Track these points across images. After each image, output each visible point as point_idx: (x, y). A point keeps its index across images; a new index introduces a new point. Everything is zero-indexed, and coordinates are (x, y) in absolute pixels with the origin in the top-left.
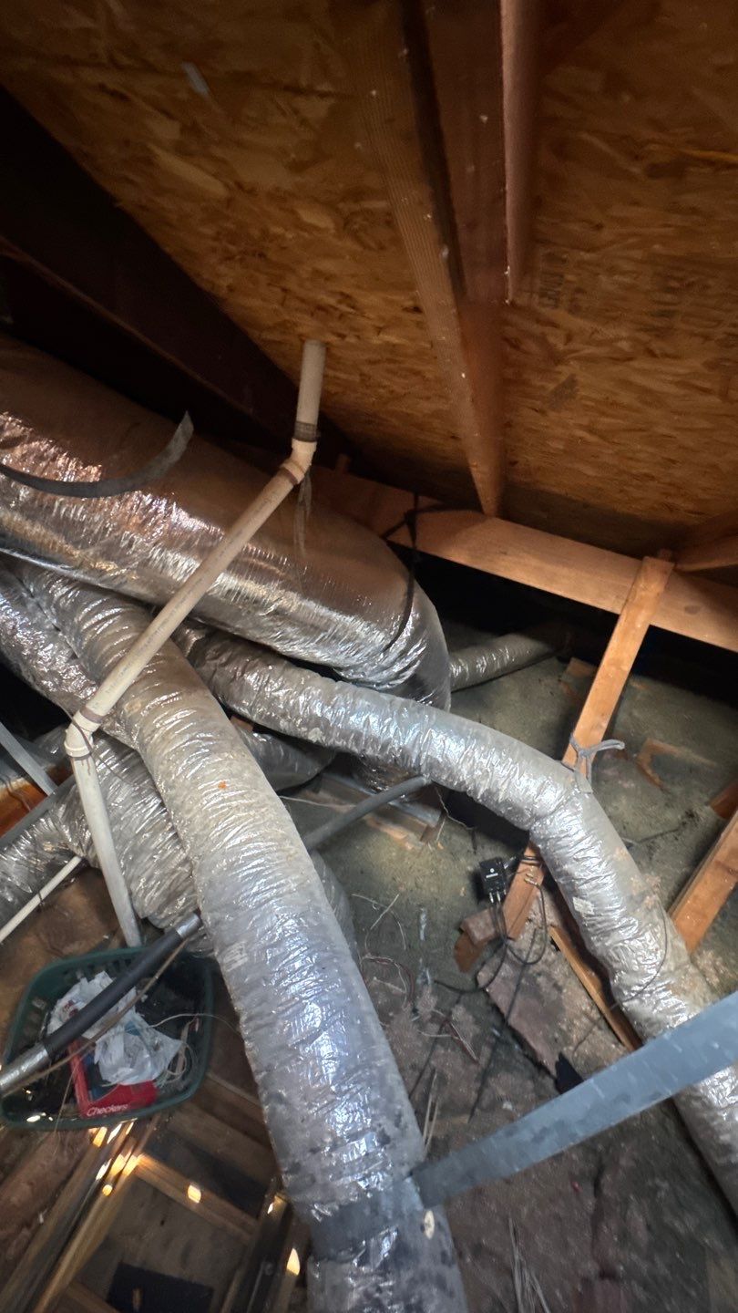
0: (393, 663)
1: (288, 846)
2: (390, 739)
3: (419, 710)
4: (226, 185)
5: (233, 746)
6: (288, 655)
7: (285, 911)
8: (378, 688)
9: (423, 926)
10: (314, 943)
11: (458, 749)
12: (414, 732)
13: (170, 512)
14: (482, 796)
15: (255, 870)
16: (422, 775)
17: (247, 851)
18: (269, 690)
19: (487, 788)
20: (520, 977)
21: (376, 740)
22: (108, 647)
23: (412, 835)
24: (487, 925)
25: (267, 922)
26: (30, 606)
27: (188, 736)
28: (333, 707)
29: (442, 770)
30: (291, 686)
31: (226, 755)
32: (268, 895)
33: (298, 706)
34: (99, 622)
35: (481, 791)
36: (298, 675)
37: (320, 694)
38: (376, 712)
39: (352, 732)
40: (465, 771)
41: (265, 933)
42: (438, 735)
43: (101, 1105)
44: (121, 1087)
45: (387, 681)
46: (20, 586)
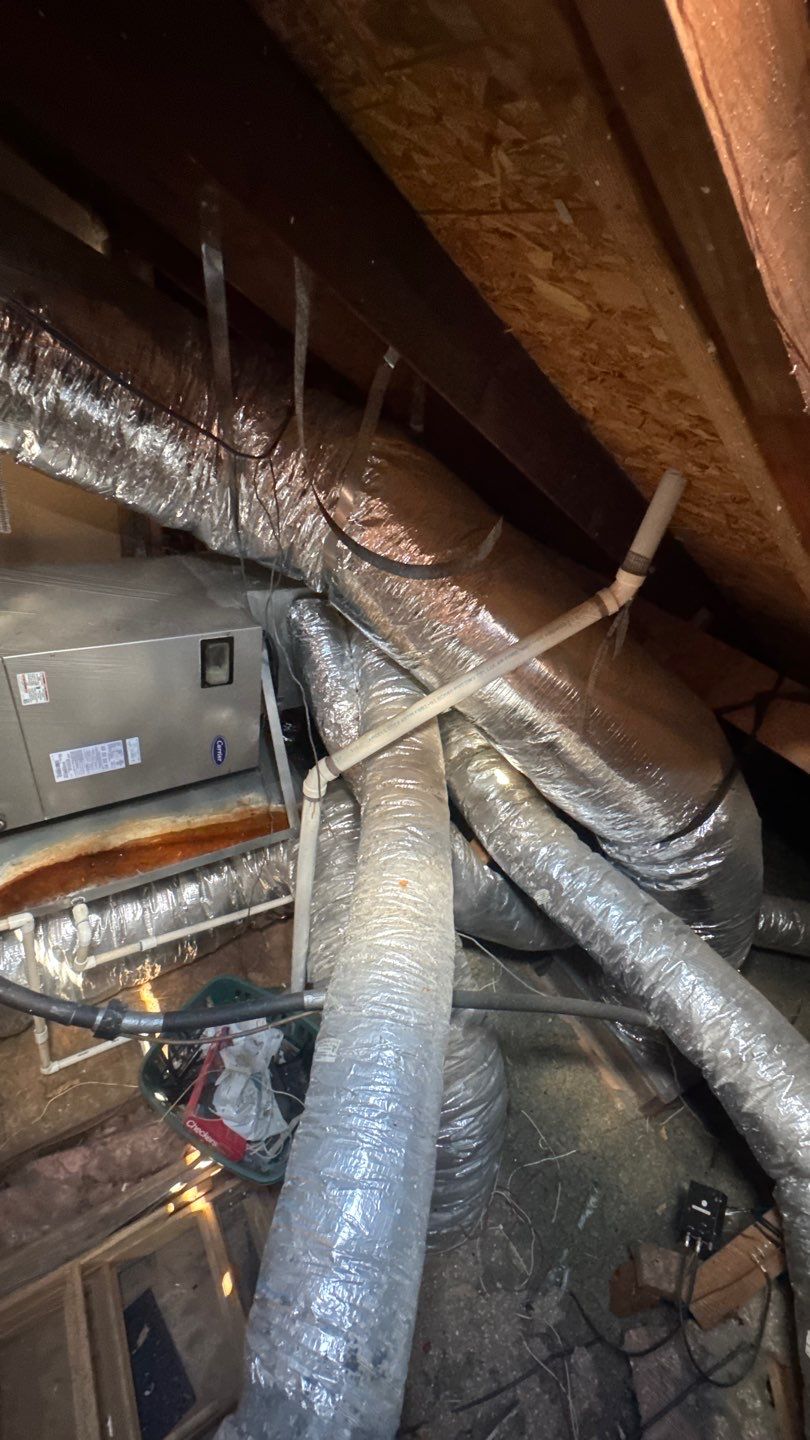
0: (670, 861)
1: (431, 979)
2: (626, 946)
3: (679, 932)
4: (589, 307)
5: (436, 854)
6: (549, 798)
7: (391, 1038)
8: (643, 884)
9: (589, 1213)
10: (400, 1092)
11: (710, 1006)
12: (659, 953)
13: (478, 613)
14: (722, 1088)
15: (387, 980)
16: (649, 1012)
17: (390, 957)
18: (514, 825)
19: (731, 1080)
20: (689, 1390)
21: (607, 938)
22: (382, 718)
23: (631, 1094)
24: (667, 1271)
25: (368, 1037)
26: (346, 664)
27: (400, 824)
28: (574, 876)
29: (677, 1021)
30: (539, 832)
31: (424, 858)
32: (384, 1012)
33: (536, 858)
34: (387, 695)
35: (723, 1080)
36: (552, 825)
37: (565, 856)
38: (621, 905)
39: (582, 915)
40: (708, 1043)
41: (363, 1046)
42: (688, 974)
43: (201, 1125)
44: (222, 1122)
45: (657, 880)
46: (347, 645)
